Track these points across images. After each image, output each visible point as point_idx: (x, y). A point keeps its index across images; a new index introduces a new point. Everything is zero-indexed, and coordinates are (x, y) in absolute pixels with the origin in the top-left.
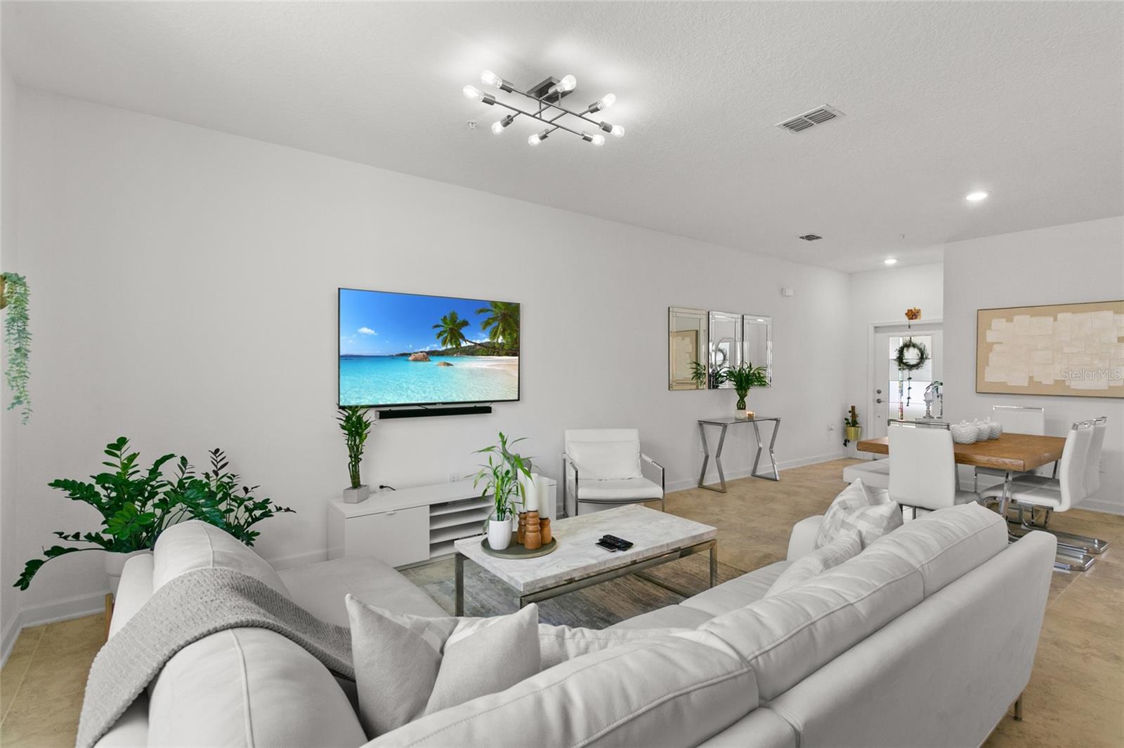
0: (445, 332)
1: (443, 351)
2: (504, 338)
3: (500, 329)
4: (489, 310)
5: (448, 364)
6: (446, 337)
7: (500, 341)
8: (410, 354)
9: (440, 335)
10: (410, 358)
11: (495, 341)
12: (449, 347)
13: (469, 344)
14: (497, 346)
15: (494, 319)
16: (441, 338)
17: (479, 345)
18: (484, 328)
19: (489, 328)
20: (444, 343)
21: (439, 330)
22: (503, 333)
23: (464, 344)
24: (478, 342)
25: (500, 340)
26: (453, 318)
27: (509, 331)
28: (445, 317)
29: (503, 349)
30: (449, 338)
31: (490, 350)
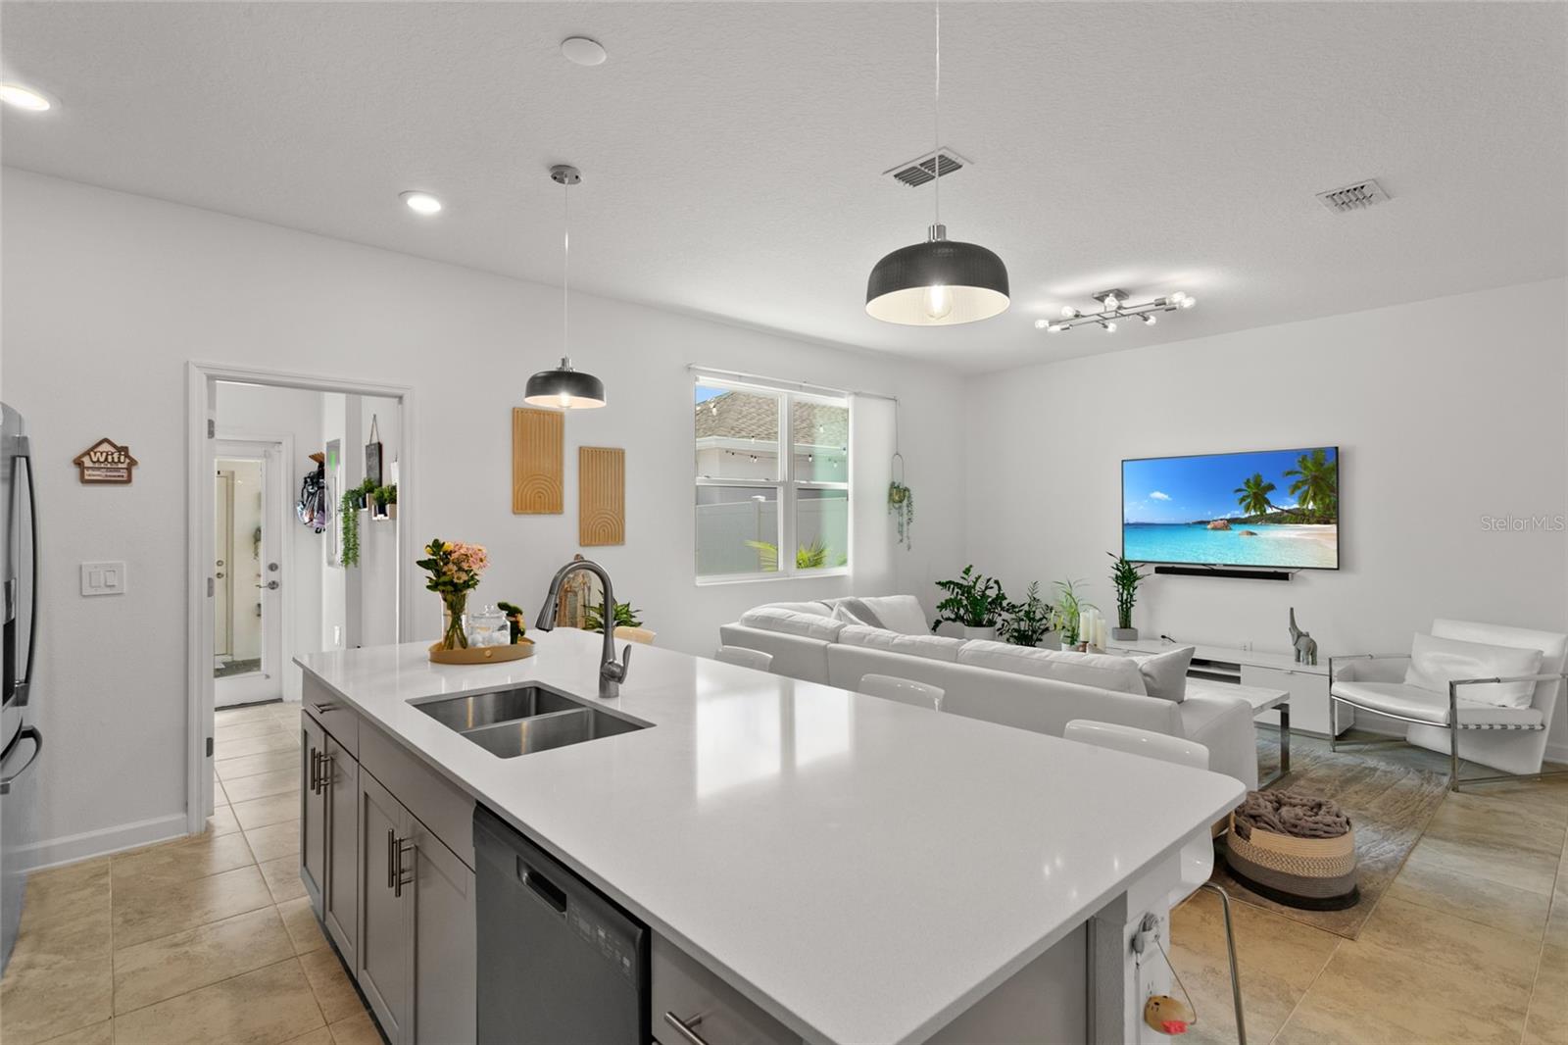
0: (1248, 497)
1: (1246, 519)
2: (1315, 503)
3: (1311, 493)
4: (1297, 472)
5: (1252, 534)
6: (1250, 503)
7: (1310, 508)
8: (1209, 522)
9: (1242, 500)
10: (1209, 527)
11: (1305, 507)
12: (1253, 513)
13: (1275, 510)
14: (1307, 513)
15: (1304, 482)
16: (1244, 504)
17: (1287, 511)
18: (1293, 492)
19: (1298, 493)
20: (1247, 509)
21: (1241, 495)
22: (1314, 499)
23: (1269, 511)
24: (1286, 508)
25: (1311, 506)
26: (1258, 483)
27: (1320, 496)
28: (1248, 480)
29: (1313, 515)
30: (1252, 504)
31: (1299, 517)
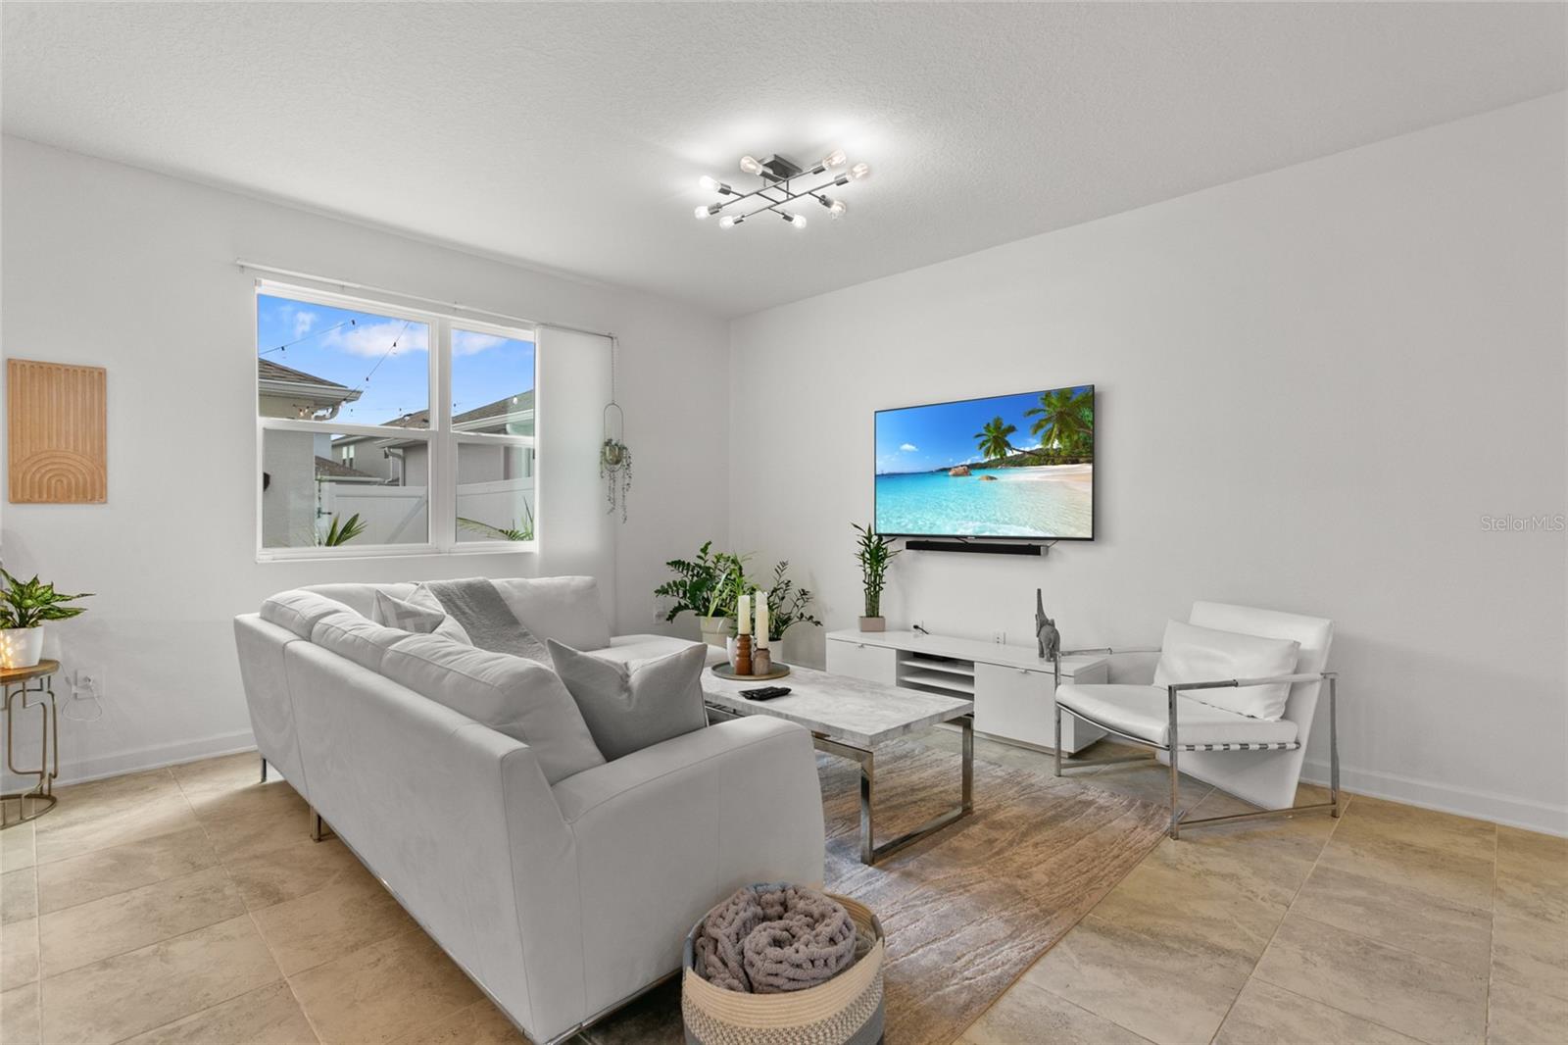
0: (987, 441)
1: (985, 463)
2: (1060, 443)
3: (1056, 431)
4: (1039, 411)
5: (992, 478)
6: (990, 447)
7: (1055, 447)
8: (950, 469)
9: (981, 445)
10: (950, 473)
11: (1049, 446)
12: (993, 457)
13: (1016, 453)
14: (1051, 453)
15: (1048, 420)
16: (984, 448)
17: (1029, 453)
18: (1035, 432)
19: (1041, 432)
20: (987, 453)
21: (980, 440)
22: (1059, 437)
23: (1010, 454)
24: (1027, 449)
26: (998, 426)
27: (1067, 434)
28: (988, 425)
29: (1059, 455)
30: (992, 448)
31: (1043, 458)
